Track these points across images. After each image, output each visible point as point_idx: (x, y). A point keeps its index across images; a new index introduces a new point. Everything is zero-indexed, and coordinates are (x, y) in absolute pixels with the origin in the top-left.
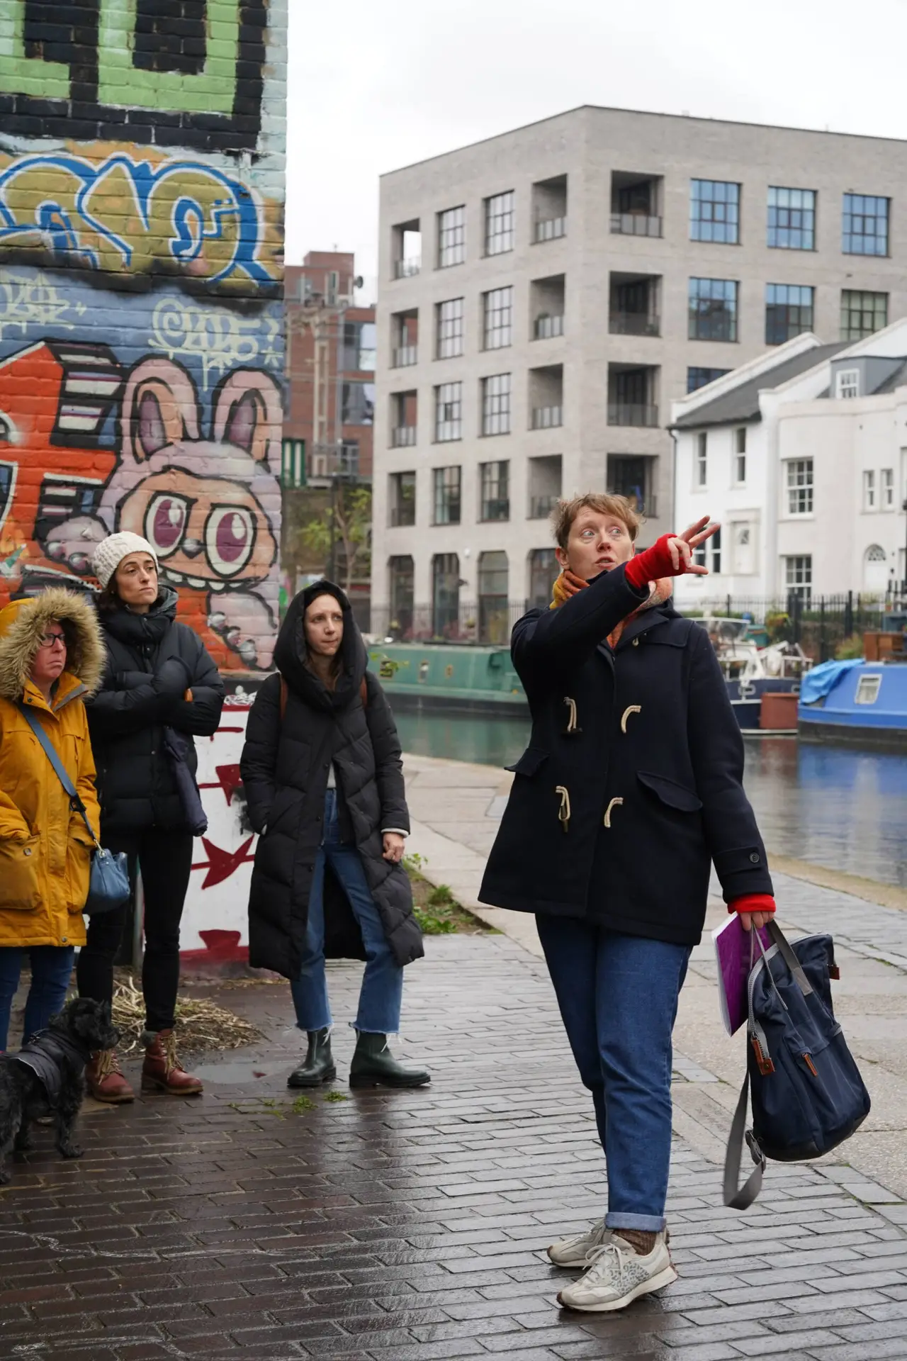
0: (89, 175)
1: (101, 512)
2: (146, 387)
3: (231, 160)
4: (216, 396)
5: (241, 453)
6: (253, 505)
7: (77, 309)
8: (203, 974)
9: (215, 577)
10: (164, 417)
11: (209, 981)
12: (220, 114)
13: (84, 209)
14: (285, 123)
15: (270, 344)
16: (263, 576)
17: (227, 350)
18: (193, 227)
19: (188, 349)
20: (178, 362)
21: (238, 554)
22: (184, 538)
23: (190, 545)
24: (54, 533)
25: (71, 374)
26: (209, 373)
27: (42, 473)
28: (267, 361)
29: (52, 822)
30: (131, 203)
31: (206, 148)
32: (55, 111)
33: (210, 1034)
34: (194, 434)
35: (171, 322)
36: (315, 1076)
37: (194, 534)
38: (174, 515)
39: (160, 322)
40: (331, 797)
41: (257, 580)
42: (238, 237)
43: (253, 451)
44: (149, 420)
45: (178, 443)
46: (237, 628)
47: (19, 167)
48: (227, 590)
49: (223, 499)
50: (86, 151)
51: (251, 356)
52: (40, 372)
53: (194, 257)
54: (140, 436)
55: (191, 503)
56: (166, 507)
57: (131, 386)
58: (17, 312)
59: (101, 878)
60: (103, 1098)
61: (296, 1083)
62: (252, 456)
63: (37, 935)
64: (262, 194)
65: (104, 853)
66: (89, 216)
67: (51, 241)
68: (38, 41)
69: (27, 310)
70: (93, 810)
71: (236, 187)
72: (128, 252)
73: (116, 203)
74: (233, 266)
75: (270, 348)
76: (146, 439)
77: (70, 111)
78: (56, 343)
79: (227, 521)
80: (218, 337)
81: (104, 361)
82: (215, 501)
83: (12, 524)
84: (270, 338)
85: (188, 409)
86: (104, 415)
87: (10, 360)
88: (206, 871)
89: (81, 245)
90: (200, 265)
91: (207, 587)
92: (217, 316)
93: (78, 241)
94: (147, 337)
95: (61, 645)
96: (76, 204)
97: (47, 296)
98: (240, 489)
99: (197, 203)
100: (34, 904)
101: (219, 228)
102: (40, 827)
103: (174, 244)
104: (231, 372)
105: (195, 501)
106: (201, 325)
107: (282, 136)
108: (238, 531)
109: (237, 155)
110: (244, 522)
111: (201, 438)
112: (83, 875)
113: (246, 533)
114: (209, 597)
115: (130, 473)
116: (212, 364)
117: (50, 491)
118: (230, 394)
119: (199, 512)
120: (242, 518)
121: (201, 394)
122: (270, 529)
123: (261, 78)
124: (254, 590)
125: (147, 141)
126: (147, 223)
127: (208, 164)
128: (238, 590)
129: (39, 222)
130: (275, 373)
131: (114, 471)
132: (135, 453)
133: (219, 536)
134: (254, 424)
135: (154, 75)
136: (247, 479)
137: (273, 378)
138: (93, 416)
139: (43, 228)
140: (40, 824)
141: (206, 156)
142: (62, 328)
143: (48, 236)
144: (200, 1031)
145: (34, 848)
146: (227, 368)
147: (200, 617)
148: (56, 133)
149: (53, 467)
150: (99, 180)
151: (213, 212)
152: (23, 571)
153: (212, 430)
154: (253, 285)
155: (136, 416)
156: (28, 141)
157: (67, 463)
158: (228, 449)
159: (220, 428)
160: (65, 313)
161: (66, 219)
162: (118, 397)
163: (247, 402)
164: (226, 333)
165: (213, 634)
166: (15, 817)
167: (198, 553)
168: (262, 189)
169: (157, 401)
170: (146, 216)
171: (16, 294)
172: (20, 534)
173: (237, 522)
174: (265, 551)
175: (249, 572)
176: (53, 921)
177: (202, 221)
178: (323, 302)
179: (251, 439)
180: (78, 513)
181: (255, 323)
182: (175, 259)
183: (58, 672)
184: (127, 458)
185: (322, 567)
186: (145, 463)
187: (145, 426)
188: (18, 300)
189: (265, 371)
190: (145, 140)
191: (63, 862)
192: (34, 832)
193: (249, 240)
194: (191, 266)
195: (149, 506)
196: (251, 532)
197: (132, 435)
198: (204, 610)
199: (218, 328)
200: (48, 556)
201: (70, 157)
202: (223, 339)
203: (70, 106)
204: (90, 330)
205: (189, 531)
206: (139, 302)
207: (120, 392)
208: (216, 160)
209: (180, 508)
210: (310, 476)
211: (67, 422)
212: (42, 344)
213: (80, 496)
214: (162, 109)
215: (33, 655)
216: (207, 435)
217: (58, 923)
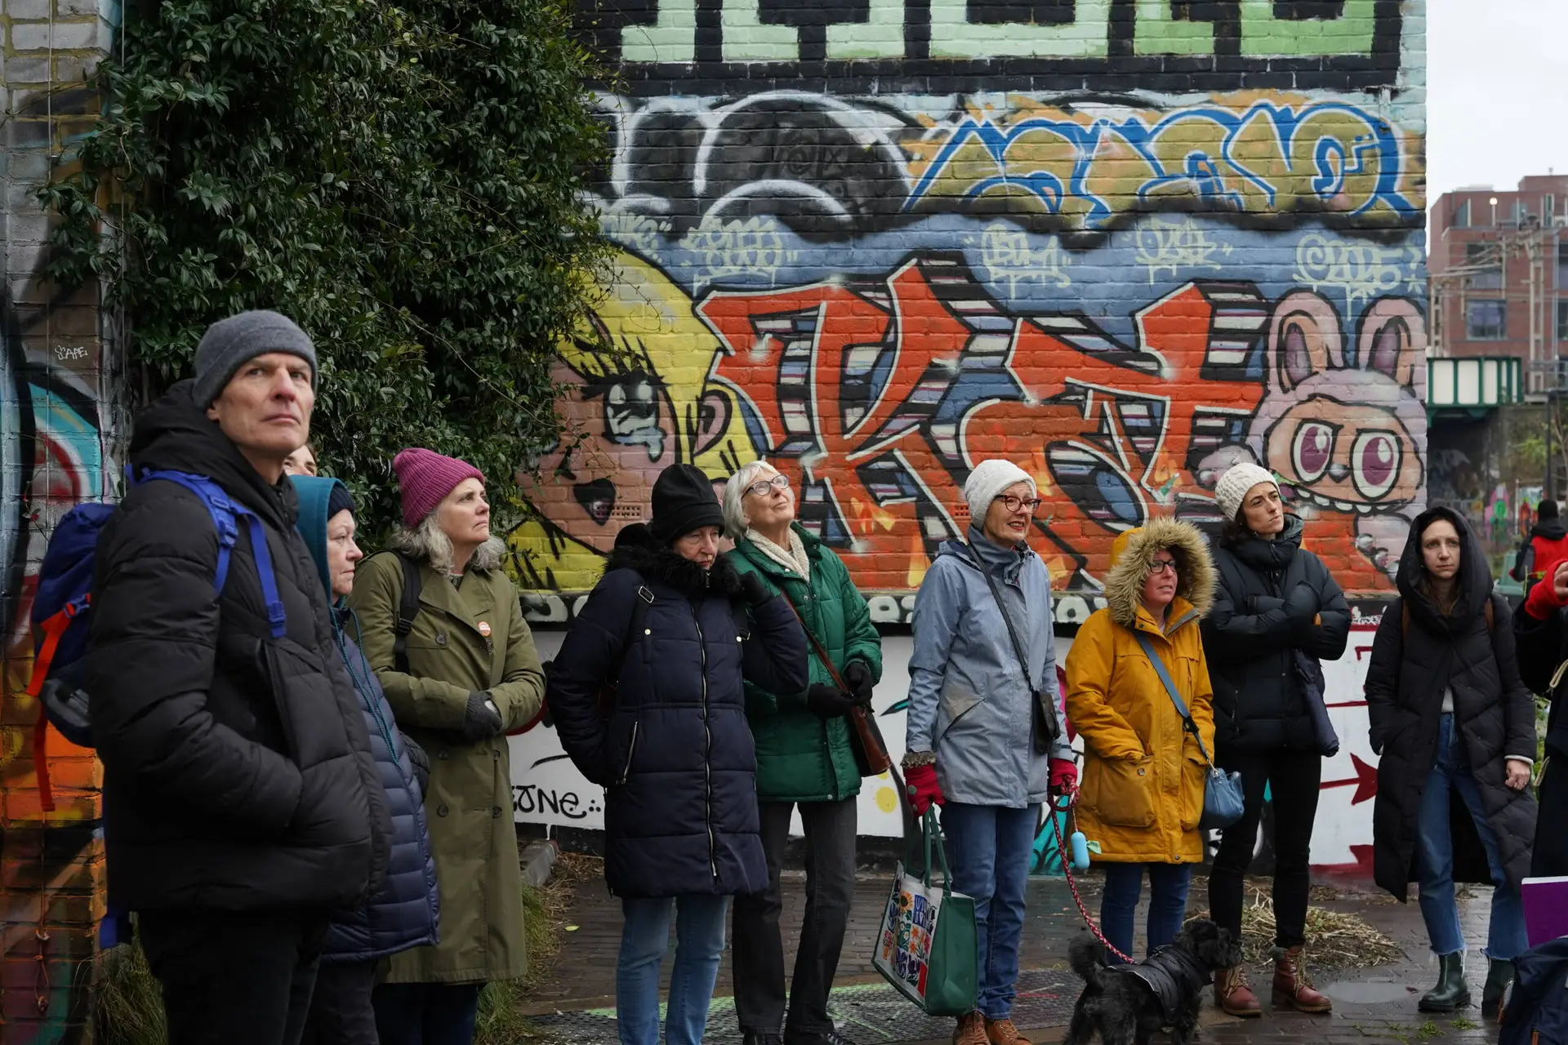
0: (1233, 123)
1: (1249, 441)
2: (1291, 320)
3: (1371, 97)
4: (1359, 326)
5: (1386, 379)
6: (1398, 429)
7: (1224, 250)
8: (1355, 888)
9: (1362, 500)
10: (1309, 348)
11: (1360, 895)
12: (1359, 54)
13: (1229, 154)
14: (1425, 56)
15: (1413, 272)
16: (1410, 498)
17: (1370, 280)
18: (1335, 165)
19: (1331, 281)
20: (1322, 295)
21: (1384, 478)
22: (1330, 463)
23: (1336, 470)
24: (1206, 462)
25: (1219, 311)
26: (1353, 303)
27: (1192, 406)
28: (1410, 288)
29: (1166, 743)
30: (1274, 147)
31: (1347, 88)
32: (1200, 66)
33: (1349, 951)
34: (1339, 362)
35: (1314, 256)
36: (1446, 1001)
37: (1340, 459)
38: (1321, 441)
39: (1304, 256)
40: (1449, 721)
41: (1404, 502)
42: (1379, 170)
43: (1398, 376)
44: (1295, 351)
45: (1323, 372)
46: (1385, 550)
47: (1167, 122)
48: (1374, 512)
49: (1368, 424)
50: (1229, 101)
51: (1394, 284)
52: (1190, 312)
53: (1336, 192)
54: (1286, 367)
55: (1336, 429)
56: (1312, 434)
57: (1277, 320)
58: (1167, 256)
59: (1214, 796)
60: (1232, 1011)
61: (1427, 1007)
62: (1396, 381)
63: (1150, 852)
64: (1401, 126)
65: (1218, 772)
66: (1234, 161)
67: (1199, 187)
68: (1184, 3)
69: (1177, 253)
70: (1207, 730)
71: (1376, 123)
72: (1272, 192)
73: (1259, 148)
74: (1375, 199)
75: (1413, 276)
76: (1292, 370)
77: (1214, 65)
78: (1204, 283)
79: (1372, 446)
80: (1361, 268)
81: (1251, 297)
82: (1360, 427)
83: (1167, 454)
84: (1413, 266)
85: (1333, 340)
86: (1251, 348)
87: (1161, 302)
88: (1355, 787)
89: (1227, 189)
90: (1341, 200)
91: (1355, 510)
92: (1359, 248)
93: (1224, 184)
94: (1291, 272)
95: (1170, 571)
96: (1221, 151)
97: (1195, 239)
98: (1385, 414)
99: (1338, 141)
100: (1148, 822)
101: (1360, 164)
102: (1153, 748)
103: (1316, 181)
104: (1375, 301)
105: (1341, 427)
106: (1344, 258)
107: (1422, 69)
108: (1384, 455)
109: (1376, 92)
110: (1389, 446)
111: (1346, 366)
112: (1197, 794)
113: (1392, 457)
114: (1356, 520)
115: (1277, 402)
116: (1356, 294)
117: (1201, 422)
118: (1373, 323)
119: (1345, 438)
120: (1387, 443)
121: (1345, 324)
122: (1416, 452)
123: (1400, 16)
124: (1401, 512)
125: (1289, 87)
126: (1289, 164)
127: (1349, 102)
128: (1384, 512)
129: (1187, 172)
130: (1419, 299)
131: (1261, 402)
132: (1281, 384)
133: (1365, 460)
134: (1399, 350)
135: (1294, 23)
136: (1392, 405)
137: (1416, 304)
138: (1241, 350)
139: (1191, 176)
140: (1154, 745)
141: (1346, 95)
142: (1211, 269)
143: (1195, 184)
144: (1339, 947)
145: (1148, 769)
146: (1370, 297)
147: (1348, 539)
148: (1202, 88)
149: (1203, 400)
150: (1243, 127)
151: (1354, 148)
152: (1177, 499)
153: (1356, 358)
154: (1395, 215)
155: (1282, 348)
156: (1176, 97)
157: (1215, 395)
158: (1372, 376)
159: (1364, 356)
160: (1213, 253)
161: (1212, 166)
162: (1264, 330)
163: (1391, 329)
164: (1368, 264)
165: (1361, 556)
166: (1130, 737)
167: (1344, 477)
168: (1402, 122)
169: (1302, 333)
170: (1288, 157)
171: (1166, 239)
172: (1173, 463)
173: (1382, 446)
174: (1412, 473)
175: (1396, 495)
176: (1167, 838)
177: (1343, 157)
178: (1538, 224)
179: (1395, 366)
180: (1227, 443)
181: (1397, 253)
182: (1317, 196)
183: (1169, 597)
184: (1274, 388)
185: (1542, 480)
186: (1292, 392)
187: (1290, 357)
188: (1169, 245)
189: (1409, 298)
190: (1286, 85)
191: (1177, 781)
192: (1148, 752)
193: (1390, 173)
194: (1336, 203)
195: (1296, 433)
196: (1396, 456)
197: (1279, 366)
198: (1352, 533)
199: (1361, 260)
200: (1200, 484)
201: (1216, 107)
202: (1366, 270)
203: (1215, 61)
204: (1236, 270)
205: (1335, 456)
206: (1283, 239)
207: (1266, 326)
208: (1356, 98)
209: (1326, 434)
210: (1527, 392)
211: (1216, 357)
212: (1191, 284)
213: (1230, 426)
214: (1302, 55)
215: (1145, 582)
216: (1351, 363)
217: (1171, 841)
